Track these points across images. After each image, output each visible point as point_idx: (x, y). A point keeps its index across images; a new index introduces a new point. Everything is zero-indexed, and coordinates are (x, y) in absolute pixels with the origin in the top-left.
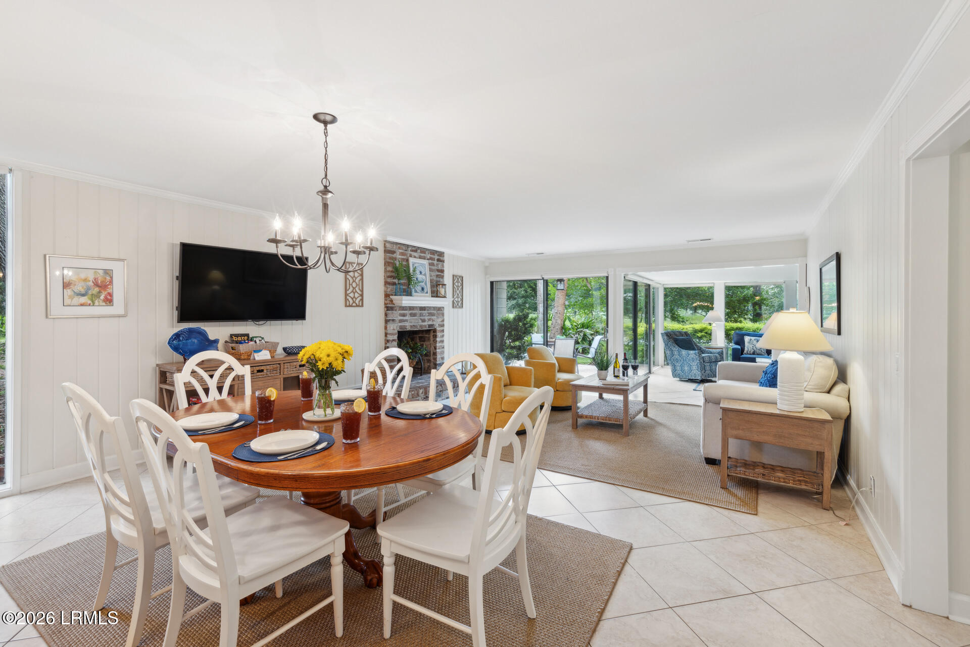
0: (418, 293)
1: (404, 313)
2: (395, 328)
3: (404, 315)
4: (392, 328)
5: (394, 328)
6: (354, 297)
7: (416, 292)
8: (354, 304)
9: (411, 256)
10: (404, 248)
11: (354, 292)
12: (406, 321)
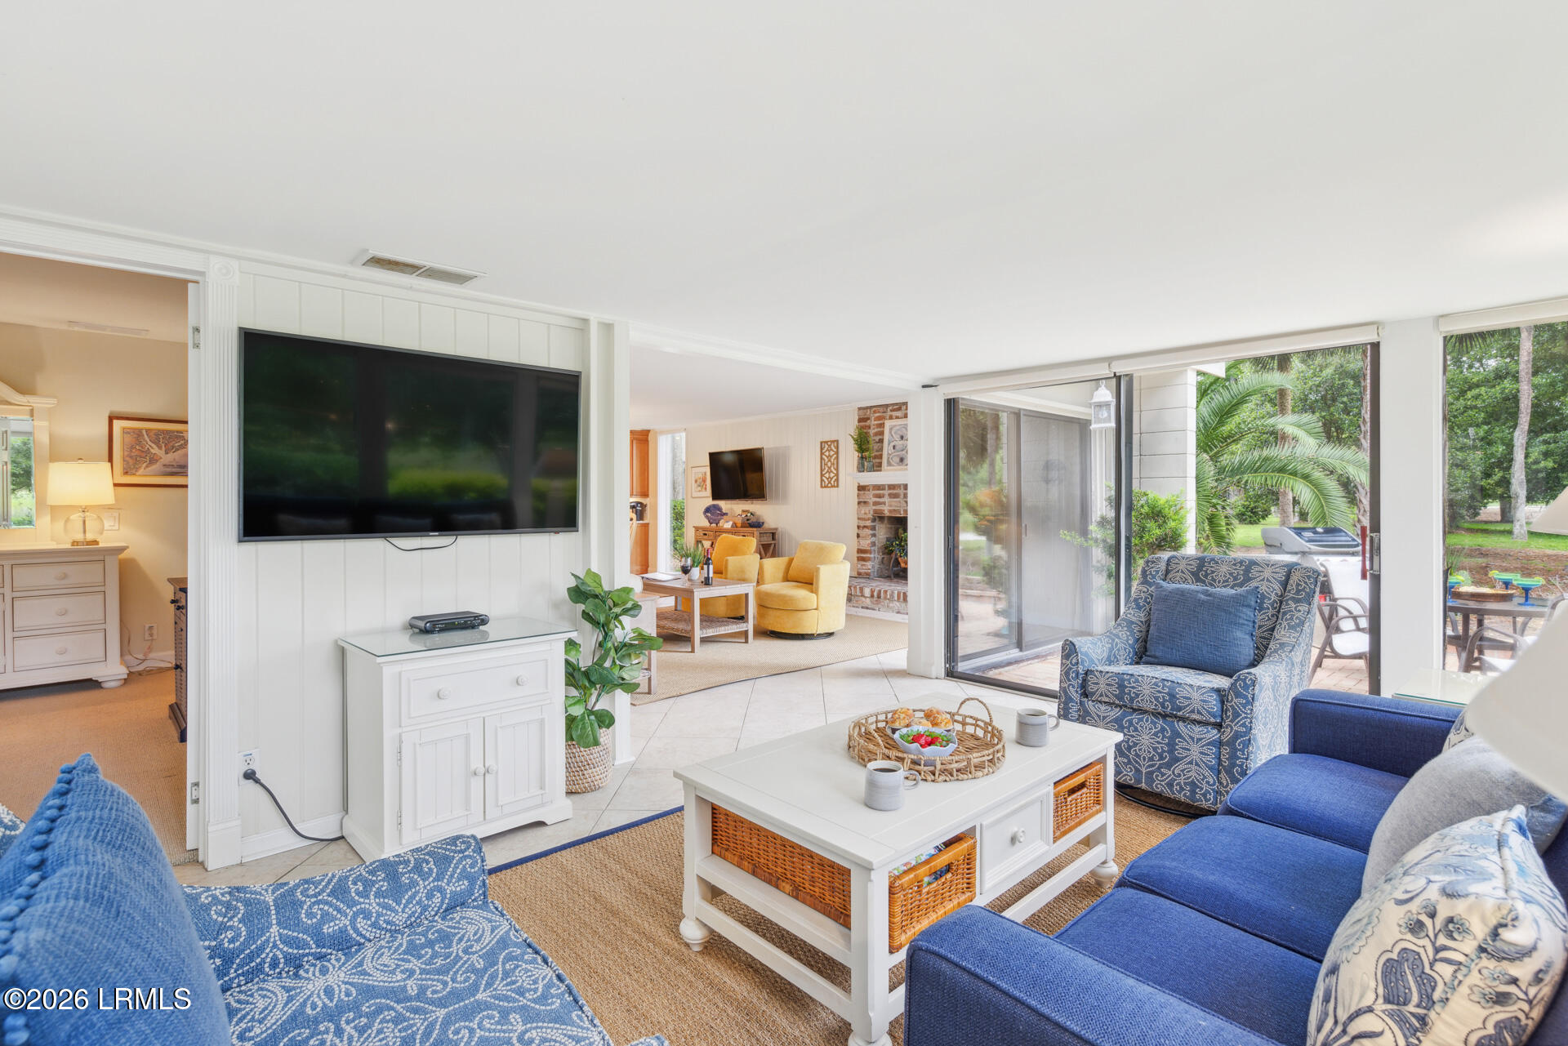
0: (893, 466)
1: (880, 494)
2: (867, 512)
3: (880, 496)
4: (863, 512)
5: (869, 511)
6: (830, 477)
7: (889, 464)
8: (829, 485)
9: (891, 418)
10: (881, 410)
11: (829, 472)
12: (884, 503)
